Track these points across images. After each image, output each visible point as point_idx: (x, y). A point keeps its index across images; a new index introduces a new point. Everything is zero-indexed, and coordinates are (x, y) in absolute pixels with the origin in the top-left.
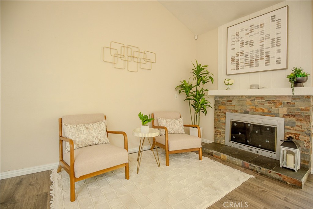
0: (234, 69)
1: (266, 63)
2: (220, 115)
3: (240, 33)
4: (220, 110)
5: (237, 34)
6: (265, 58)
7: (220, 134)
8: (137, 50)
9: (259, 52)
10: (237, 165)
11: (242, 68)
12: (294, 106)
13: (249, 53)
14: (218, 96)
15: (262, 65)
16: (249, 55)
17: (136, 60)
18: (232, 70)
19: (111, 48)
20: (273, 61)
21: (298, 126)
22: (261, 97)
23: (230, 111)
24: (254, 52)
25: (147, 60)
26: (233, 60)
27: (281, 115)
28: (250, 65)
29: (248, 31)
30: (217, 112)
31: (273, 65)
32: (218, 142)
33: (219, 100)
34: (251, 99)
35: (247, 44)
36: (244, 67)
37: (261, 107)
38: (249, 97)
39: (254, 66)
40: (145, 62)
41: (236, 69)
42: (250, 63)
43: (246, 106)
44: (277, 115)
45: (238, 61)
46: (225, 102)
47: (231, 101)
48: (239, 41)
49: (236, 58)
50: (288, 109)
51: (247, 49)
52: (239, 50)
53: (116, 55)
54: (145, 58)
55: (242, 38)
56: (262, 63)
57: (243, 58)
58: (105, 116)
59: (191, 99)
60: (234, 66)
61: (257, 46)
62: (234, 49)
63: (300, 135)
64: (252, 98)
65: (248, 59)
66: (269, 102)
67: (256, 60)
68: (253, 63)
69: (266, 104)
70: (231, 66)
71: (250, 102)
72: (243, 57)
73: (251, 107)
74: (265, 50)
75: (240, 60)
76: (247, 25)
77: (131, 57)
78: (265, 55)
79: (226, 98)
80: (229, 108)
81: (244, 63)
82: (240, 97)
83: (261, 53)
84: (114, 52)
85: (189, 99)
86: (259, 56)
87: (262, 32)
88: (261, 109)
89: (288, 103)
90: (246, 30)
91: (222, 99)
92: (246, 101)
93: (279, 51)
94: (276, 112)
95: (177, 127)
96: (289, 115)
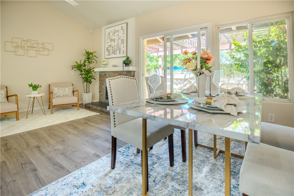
1: (119, 53)
3: (110, 33)
4: (102, 80)
6: (119, 50)
7: (102, 96)
8: (36, 42)
9: (117, 46)
13: (113, 46)
14: (100, 72)
17: (35, 49)
18: (107, 55)
19: (12, 42)
20: (122, 52)
24: (115, 46)
25: (45, 49)
26: (107, 49)
29: (113, 33)
31: (122, 55)
32: (101, 101)
35: (113, 41)
36: (111, 54)
39: (115, 54)
40: (43, 50)
41: (109, 55)
42: (114, 52)
46: (104, 75)
47: (106, 75)
48: (109, 38)
49: (109, 48)
51: (113, 44)
52: (109, 44)
53: (17, 47)
54: (43, 47)
55: (111, 37)
58: (7, 87)
59: (83, 74)
61: (116, 42)
62: (108, 42)
70: (107, 53)
72: (111, 48)
74: (119, 45)
75: (110, 50)
76: (112, 29)
77: (30, 47)
78: (119, 48)
79: (104, 73)
80: (105, 79)
81: (112, 52)
84: (14, 45)
85: (82, 74)
86: (117, 49)
87: (118, 35)
90: (113, 32)
91: (102, 74)
92: (112, 74)
93: (124, 47)
95: (67, 92)
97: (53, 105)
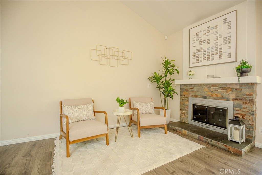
0: (195, 63)
1: (220, 57)
2: (184, 100)
3: (199, 33)
4: (184, 95)
5: (197, 34)
6: (219, 53)
7: (185, 115)
8: (117, 50)
9: (214, 49)
10: (194, 138)
11: (201, 62)
12: (241, 92)
13: (206, 49)
14: (182, 84)
15: (216, 59)
16: (206, 51)
17: (116, 58)
18: (193, 63)
19: (97, 50)
20: (225, 56)
21: (244, 108)
22: (216, 85)
23: (192, 96)
24: (210, 49)
25: (125, 58)
26: (194, 55)
27: (231, 99)
28: (207, 59)
29: (206, 32)
30: (182, 97)
31: (225, 59)
32: (183, 121)
33: (183, 87)
34: (207, 87)
35: (205, 42)
36: (203, 61)
37: (216, 93)
38: (206, 85)
39: (210, 59)
40: (123, 59)
41: (197, 63)
42: (207, 57)
43: (204, 92)
44: (228, 99)
45: (198, 56)
46: (188, 89)
47: (193, 88)
48: (198, 40)
49: (196, 54)
50: (236, 94)
51: (205, 46)
52: (198, 47)
53: (101, 55)
54: (123, 56)
55: (201, 37)
56: (216, 57)
57: (202, 54)
58: (93, 101)
59: (161, 87)
60: (195, 61)
61: (212, 44)
62: (195, 46)
63: (245, 115)
64: (209, 86)
65: (206, 55)
66: (222, 88)
67: (212, 55)
68: (209, 57)
69: (220, 90)
70: (193, 60)
71: (207, 89)
72: (202, 52)
73: (208, 93)
74: (219, 47)
75: (199, 55)
76: (204, 27)
77: (112, 55)
78: (219, 51)
79: (189, 86)
80: (191, 94)
81: (203, 57)
82: (200, 85)
83: (215, 49)
84: (99, 53)
85: (159, 87)
86: (214, 52)
87: (217, 32)
88: (216, 94)
89: (236, 89)
90: (204, 31)
91: (186, 87)
92: (204, 88)
93: (229, 47)
94: (227, 97)
95: (149, 109)
96: (237, 99)
97: (141, 125)
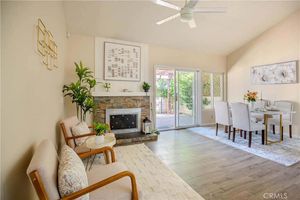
0: (110, 76)
1: (131, 76)
2: (99, 113)
3: (115, 50)
4: (100, 108)
5: (113, 51)
6: (130, 73)
9: (127, 68)
11: (116, 77)
12: (144, 101)
13: (121, 67)
14: (97, 97)
15: (128, 78)
16: (121, 68)
18: (108, 76)
20: (134, 76)
21: (146, 111)
22: (129, 97)
23: (109, 108)
24: (124, 67)
26: (109, 69)
27: (139, 107)
28: (122, 75)
29: (120, 52)
30: (97, 110)
31: (134, 78)
33: (98, 99)
34: (123, 99)
35: (119, 60)
36: (118, 76)
37: (129, 103)
38: (122, 97)
39: (124, 76)
41: (112, 76)
42: (122, 74)
43: (120, 103)
44: (137, 107)
45: (114, 71)
46: (105, 101)
47: (110, 100)
48: (114, 56)
49: (112, 68)
50: (142, 103)
51: (119, 64)
52: (114, 62)
55: (116, 55)
56: (128, 75)
57: (117, 70)
60: (111, 74)
61: (125, 64)
62: (111, 61)
63: (146, 115)
64: (124, 98)
65: (120, 71)
66: (133, 100)
67: (125, 73)
68: (123, 74)
69: (132, 101)
70: (108, 74)
71: (123, 101)
73: (124, 104)
74: (130, 68)
75: (114, 70)
76: (120, 47)
78: (130, 71)
79: (105, 98)
80: (108, 106)
81: (118, 73)
82: (116, 97)
83: (128, 69)
86: (127, 71)
87: (129, 56)
88: (129, 104)
89: (142, 100)
90: (119, 50)
91: (102, 99)
92: (120, 100)
93: (137, 71)
94: (137, 105)
96: (142, 106)
